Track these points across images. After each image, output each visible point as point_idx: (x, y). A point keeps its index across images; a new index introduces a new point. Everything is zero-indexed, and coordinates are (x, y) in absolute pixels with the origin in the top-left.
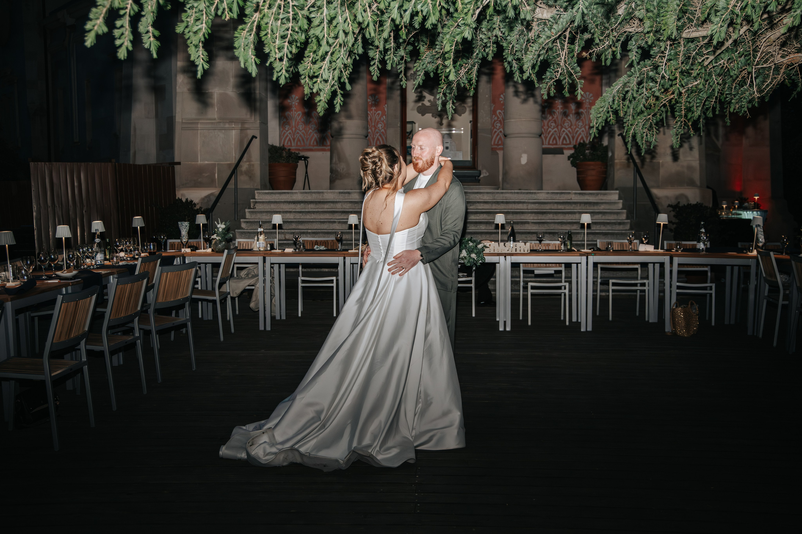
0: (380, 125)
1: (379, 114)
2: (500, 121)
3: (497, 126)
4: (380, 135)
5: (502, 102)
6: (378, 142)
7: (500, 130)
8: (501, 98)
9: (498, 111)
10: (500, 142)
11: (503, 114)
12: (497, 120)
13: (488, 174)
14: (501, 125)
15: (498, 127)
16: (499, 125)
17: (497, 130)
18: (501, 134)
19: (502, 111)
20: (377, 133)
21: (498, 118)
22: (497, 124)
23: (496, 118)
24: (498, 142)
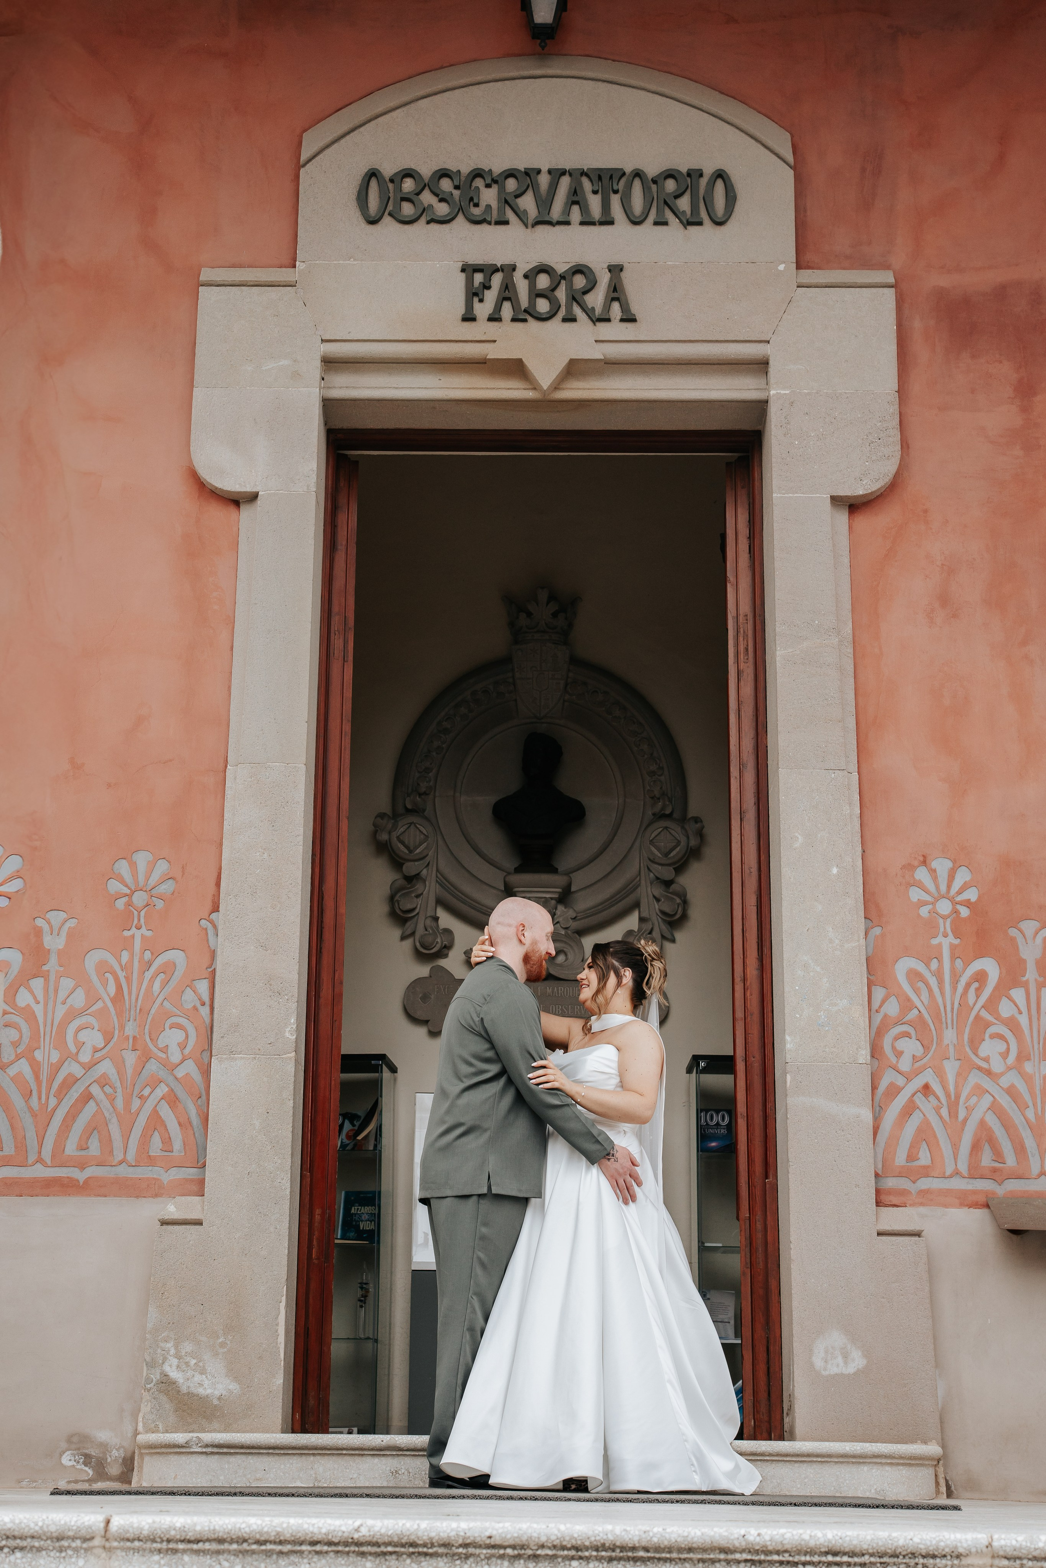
0: (171, 1038)
1: (168, 969)
2: (920, 1024)
3: (899, 1054)
4: (172, 1100)
5: (924, 911)
6: (156, 1141)
7: (917, 1083)
8: (920, 885)
9: (903, 967)
10: (924, 1158)
11: (933, 982)
12: (899, 1022)
13: (857, 1361)
14: (926, 1048)
15: (905, 1064)
16: (911, 1047)
17: (900, 1081)
18: (925, 1105)
19: (927, 965)
20: (155, 1083)
21: (907, 1005)
22: (901, 1044)
23: (892, 1008)
24: (912, 1157)
